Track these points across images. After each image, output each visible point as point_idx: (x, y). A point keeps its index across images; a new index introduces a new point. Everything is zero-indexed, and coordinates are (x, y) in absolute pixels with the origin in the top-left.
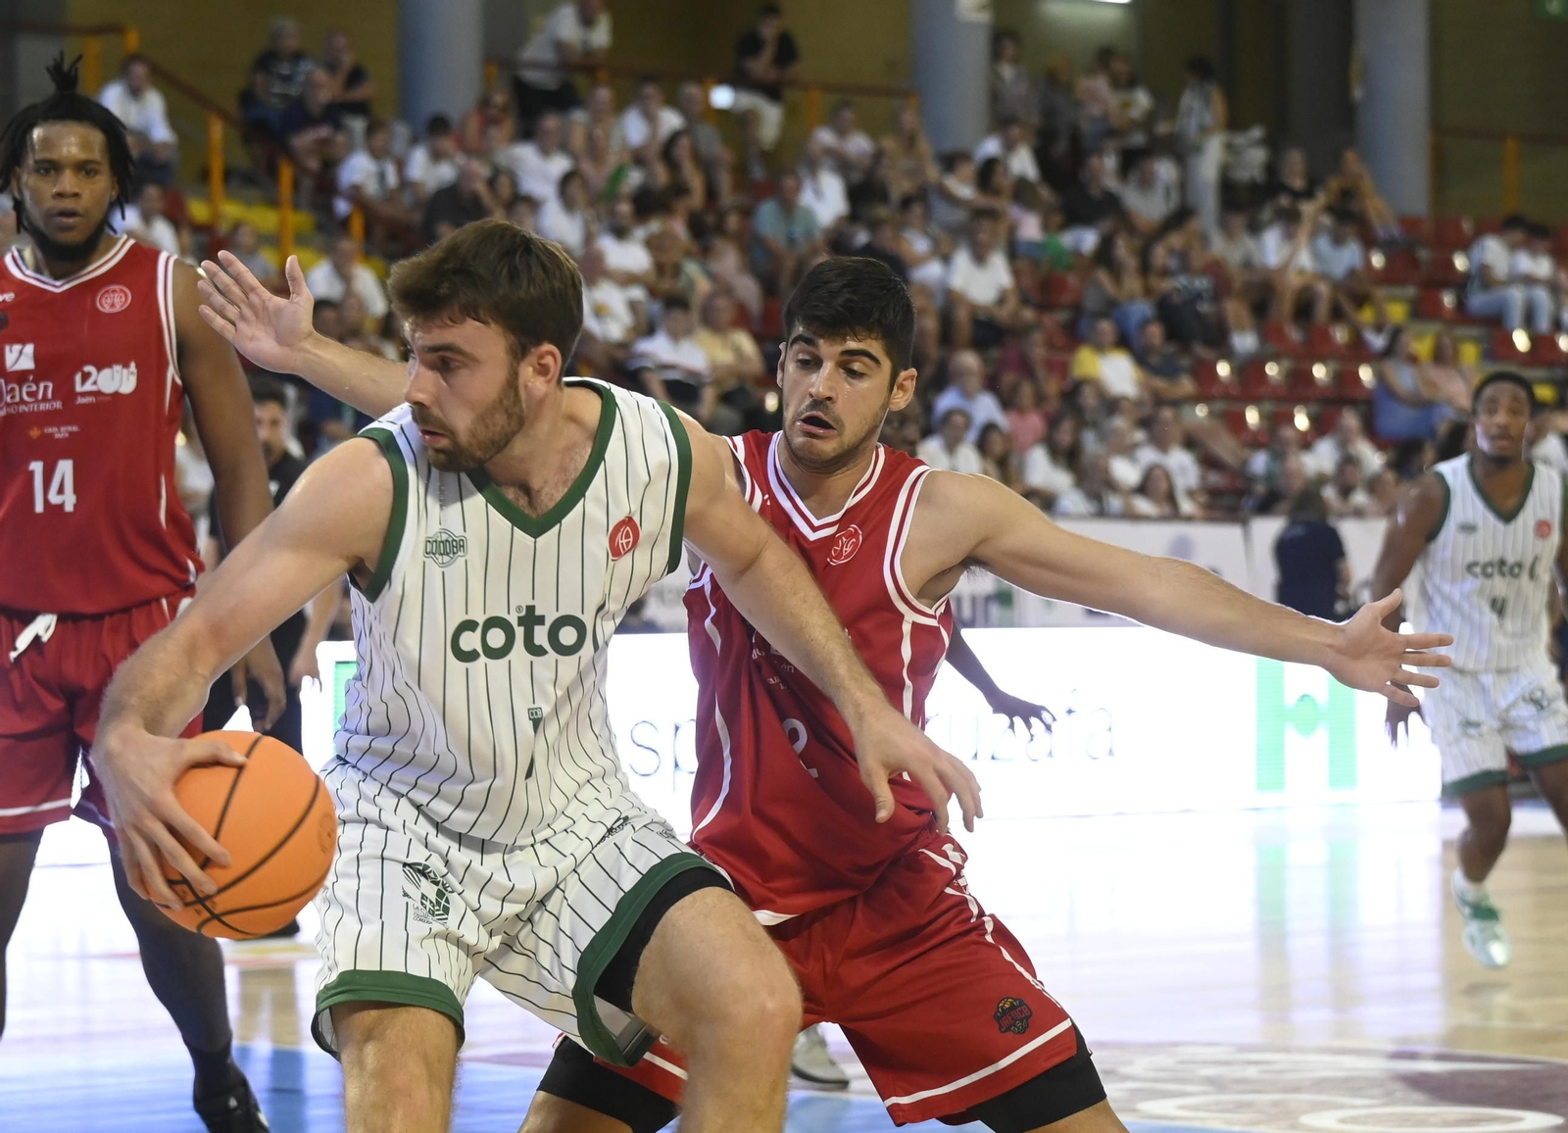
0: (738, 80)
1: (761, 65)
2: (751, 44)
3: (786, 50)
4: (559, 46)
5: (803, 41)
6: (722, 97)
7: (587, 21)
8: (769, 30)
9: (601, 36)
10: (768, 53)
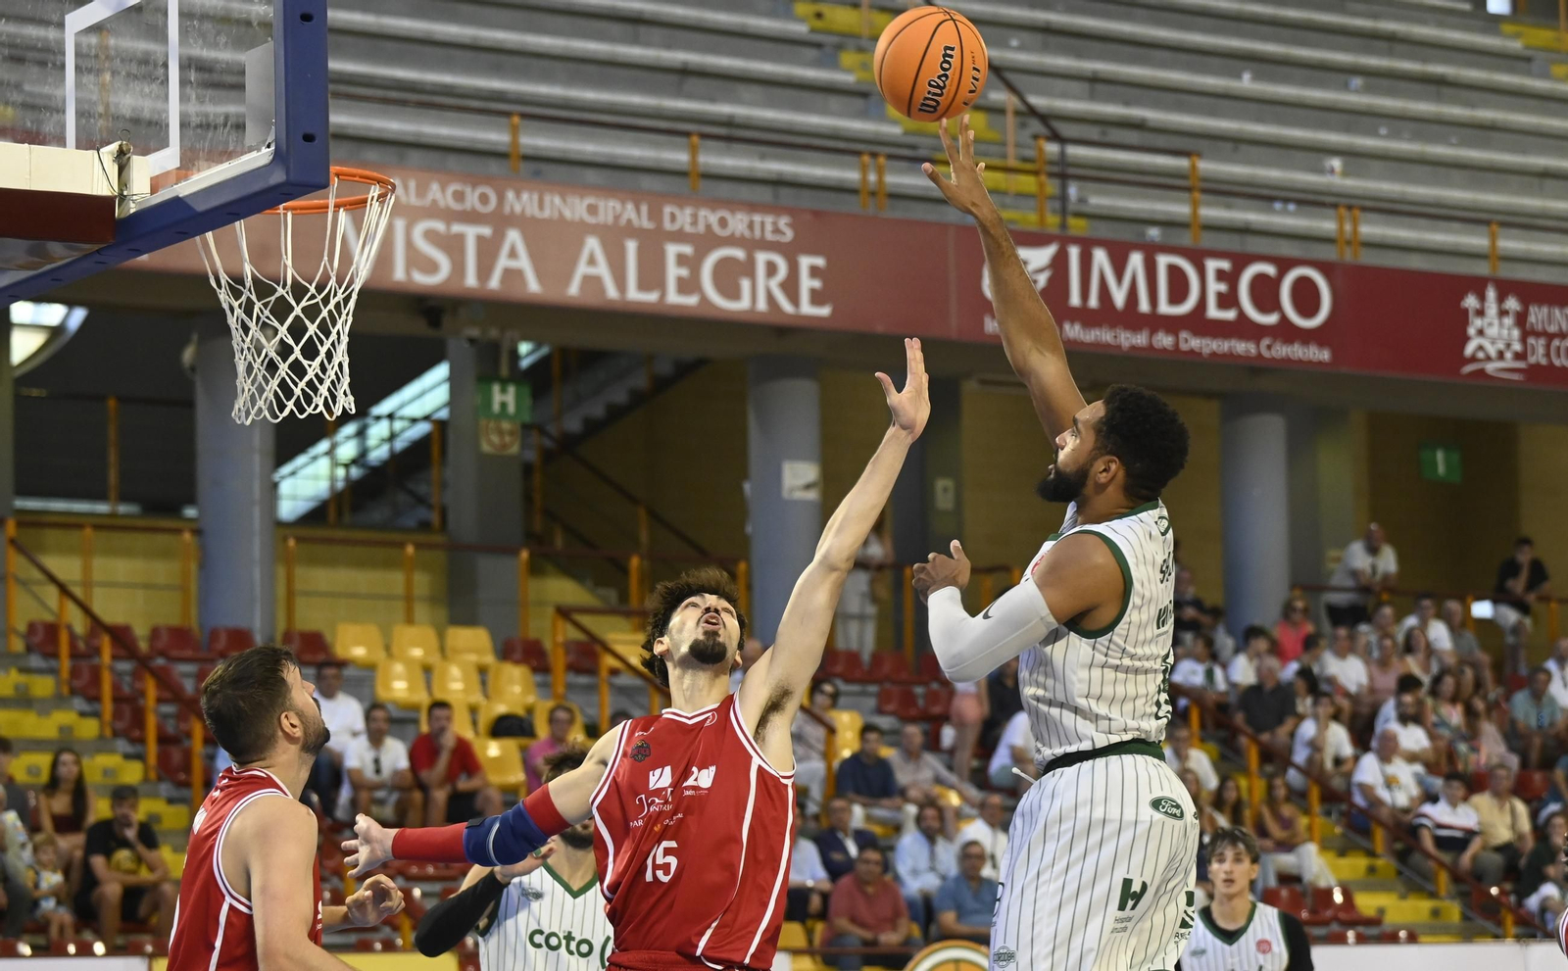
0: (1499, 597)
1: (1518, 585)
2: (1511, 569)
3: (1538, 573)
4: (1355, 574)
5: (1551, 565)
6: (1482, 609)
7: (1373, 550)
8: (1524, 557)
9: (1388, 561)
10: (1524, 575)
